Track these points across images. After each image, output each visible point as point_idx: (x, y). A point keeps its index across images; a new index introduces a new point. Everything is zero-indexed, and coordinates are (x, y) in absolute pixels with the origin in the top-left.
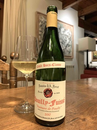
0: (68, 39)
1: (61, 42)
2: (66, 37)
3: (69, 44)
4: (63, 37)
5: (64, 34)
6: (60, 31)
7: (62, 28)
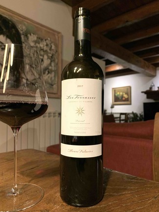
2: (42, 53)
6: (28, 39)
7: (32, 34)
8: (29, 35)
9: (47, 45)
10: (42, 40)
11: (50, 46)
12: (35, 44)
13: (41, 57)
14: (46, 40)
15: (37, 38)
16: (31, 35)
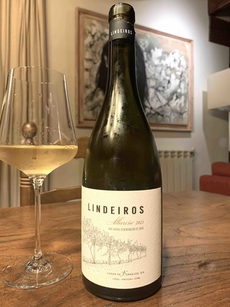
0: (177, 78)
1: (153, 87)
2: (169, 72)
3: (179, 91)
4: (160, 73)
5: (162, 65)
6: (151, 56)
8: (152, 51)
9: (175, 60)
10: (168, 54)
11: (178, 61)
12: (160, 62)
13: (168, 78)
14: (173, 54)
15: (162, 52)
16: (154, 49)
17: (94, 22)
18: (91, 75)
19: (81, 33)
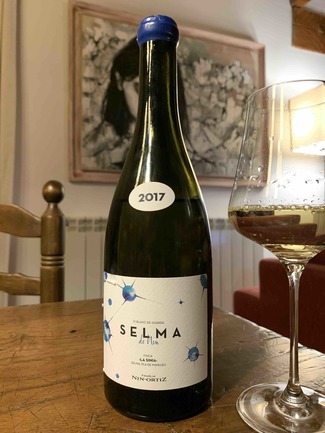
0: (237, 104)
1: (196, 119)
2: (223, 95)
3: (241, 124)
4: (210, 98)
5: (212, 85)
6: (194, 71)
7: (202, 60)
8: (196, 63)
9: (233, 77)
10: (222, 68)
11: (240, 78)
12: (209, 79)
13: (222, 105)
14: (230, 67)
15: (212, 65)
16: (199, 61)
17: (99, 21)
18: (93, 103)
19: (76, 38)
